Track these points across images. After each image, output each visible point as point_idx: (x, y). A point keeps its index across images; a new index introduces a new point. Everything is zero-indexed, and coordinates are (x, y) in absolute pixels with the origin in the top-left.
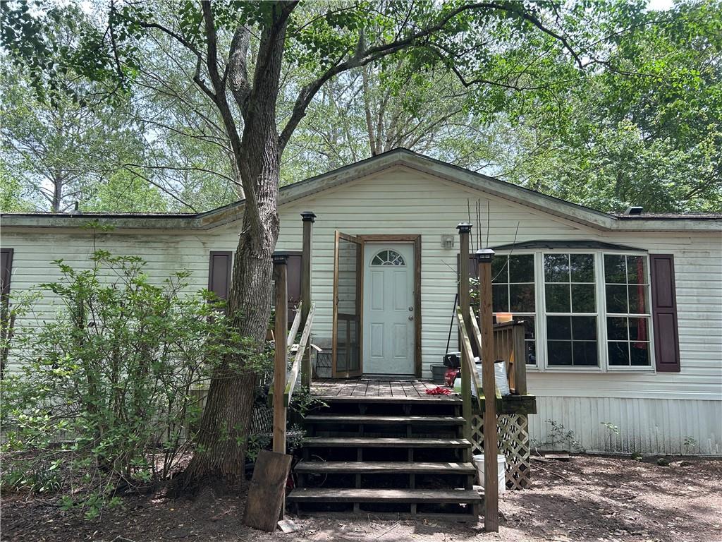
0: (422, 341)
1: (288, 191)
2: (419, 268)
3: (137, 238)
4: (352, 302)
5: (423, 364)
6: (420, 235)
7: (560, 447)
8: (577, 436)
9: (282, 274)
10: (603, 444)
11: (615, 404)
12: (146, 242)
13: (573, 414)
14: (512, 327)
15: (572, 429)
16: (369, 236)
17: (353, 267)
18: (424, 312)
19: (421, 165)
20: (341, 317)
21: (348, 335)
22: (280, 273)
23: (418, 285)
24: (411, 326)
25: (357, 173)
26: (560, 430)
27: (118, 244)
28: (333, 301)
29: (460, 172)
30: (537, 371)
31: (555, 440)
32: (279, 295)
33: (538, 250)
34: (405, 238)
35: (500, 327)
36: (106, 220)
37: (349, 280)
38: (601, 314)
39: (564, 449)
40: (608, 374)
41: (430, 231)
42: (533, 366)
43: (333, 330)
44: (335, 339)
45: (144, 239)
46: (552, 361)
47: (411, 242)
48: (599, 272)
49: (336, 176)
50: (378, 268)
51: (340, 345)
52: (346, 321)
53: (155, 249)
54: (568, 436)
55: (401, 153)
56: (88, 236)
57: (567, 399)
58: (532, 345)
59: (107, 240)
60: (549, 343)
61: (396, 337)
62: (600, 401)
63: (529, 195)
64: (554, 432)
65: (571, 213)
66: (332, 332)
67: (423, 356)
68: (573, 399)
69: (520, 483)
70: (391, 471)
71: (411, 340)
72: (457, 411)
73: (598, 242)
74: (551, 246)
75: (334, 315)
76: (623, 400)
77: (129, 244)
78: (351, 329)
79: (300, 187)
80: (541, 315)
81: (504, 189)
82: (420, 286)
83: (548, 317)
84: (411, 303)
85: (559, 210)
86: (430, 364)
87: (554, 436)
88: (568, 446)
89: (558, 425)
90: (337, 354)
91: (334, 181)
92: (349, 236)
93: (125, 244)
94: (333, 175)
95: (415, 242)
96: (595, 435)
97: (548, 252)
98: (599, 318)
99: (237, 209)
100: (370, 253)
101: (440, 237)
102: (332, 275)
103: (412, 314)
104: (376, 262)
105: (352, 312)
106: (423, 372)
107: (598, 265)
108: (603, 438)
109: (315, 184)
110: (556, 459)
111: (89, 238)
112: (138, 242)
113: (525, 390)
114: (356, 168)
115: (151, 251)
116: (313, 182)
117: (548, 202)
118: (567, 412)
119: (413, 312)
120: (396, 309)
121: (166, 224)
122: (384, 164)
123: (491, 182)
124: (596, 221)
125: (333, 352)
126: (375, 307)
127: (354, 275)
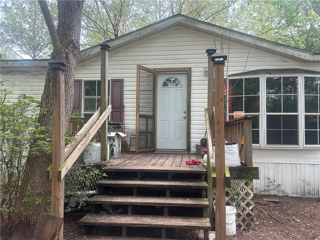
0: (191, 130)
1: (112, 42)
2: (190, 88)
3: (30, 73)
4: (150, 108)
5: (191, 144)
6: (191, 68)
7: (272, 193)
8: (284, 186)
9: (58, 78)
10: (299, 191)
11: (307, 167)
12: (36, 75)
13: (281, 173)
14: (243, 120)
15: (280, 183)
16: (160, 69)
17: (151, 88)
18: (192, 114)
19: (191, 24)
20: (141, 116)
21: (147, 127)
22: (56, 78)
23: (189, 98)
24: (185, 122)
25: (152, 30)
26: (273, 183)
27: (20, 76)
28: (136, 107)
29: (215, 28)
30: (260, 148)
31: (270, 188)
32: (56, 94)
33: (263, 75)
34: (181, 70)
35: (236, 121)
36: (12, 62)
37: (149, 95)
38: (301, 113)
39: (275, 194)
40: (304, 150)
41: (196, 65)
42: (257, 145)
43: (136, 124)
44: (138, 129)
45: (35, 73)
46: (269, 142)
47: (185, 72)
48: (301, 88)
49: (140, 33)
50: (166, 88)
51: (141, 133)
52: (145, 119)
53: (40, 78)
54: (278, 186)
55: (179, 17)
56: (5, 72)
57: (277, 165)
58: (258, 132)
59: (15, 74)
60: (267, 131)
61: (176, 128)
62: (298, 166)
63: (257, 41)
64: (269, 184)
65: (284, 51)
66: (135, 125)
67: (191, 139)
68: (282, 164)
69: (247, 226)
70: (147, 226)
71: (185, 130)
72: (203, 178)
73: (301, 70)
74: (270, 72)
75: (136, 116)
76: (313, 166)
77: (26, 76)
78: (148, 123)
79: (119, 40)
80: (263, 115)
81: (242, 37)
82: (190, 98)
83: (267, 116)
84: (185, 109)
85: (276, 49)
86: (195, 144)
87: (269, 186)
88: (277, 192)
89: (272, 180)
90: (139, 138)
91: (139, 36)
92: (150, 69)
93: (24, 76)
94: (138, 32)
95: (187, 72)
96: (295, 186)
97: (269, 76)
98: (300, 116)
99: (84, 54)
100: (161, 80)
101: (203, 68)
102: (135, 93)
103: (185, 115)
104: (165, 84)
105: (151, 114)
106: (191, 148)
107: (301, 83)
108: (299, 187)
109: (128, 38)
110: (271, 202)
111: (5, 73)
112: (32, 75)
113: (252, 163)
114: (152, 27)
115: (38, 80)
116: (126, 37)
117: (269, 45)
118: (278, 172)
119: (186, 113)
120: (176, 112)
121: (45, 64)
122: (169, 24)
123: (234, 34)
124: (300, 56)
125: (136, 136)
126: (164, 111)
127: (152, 93)
